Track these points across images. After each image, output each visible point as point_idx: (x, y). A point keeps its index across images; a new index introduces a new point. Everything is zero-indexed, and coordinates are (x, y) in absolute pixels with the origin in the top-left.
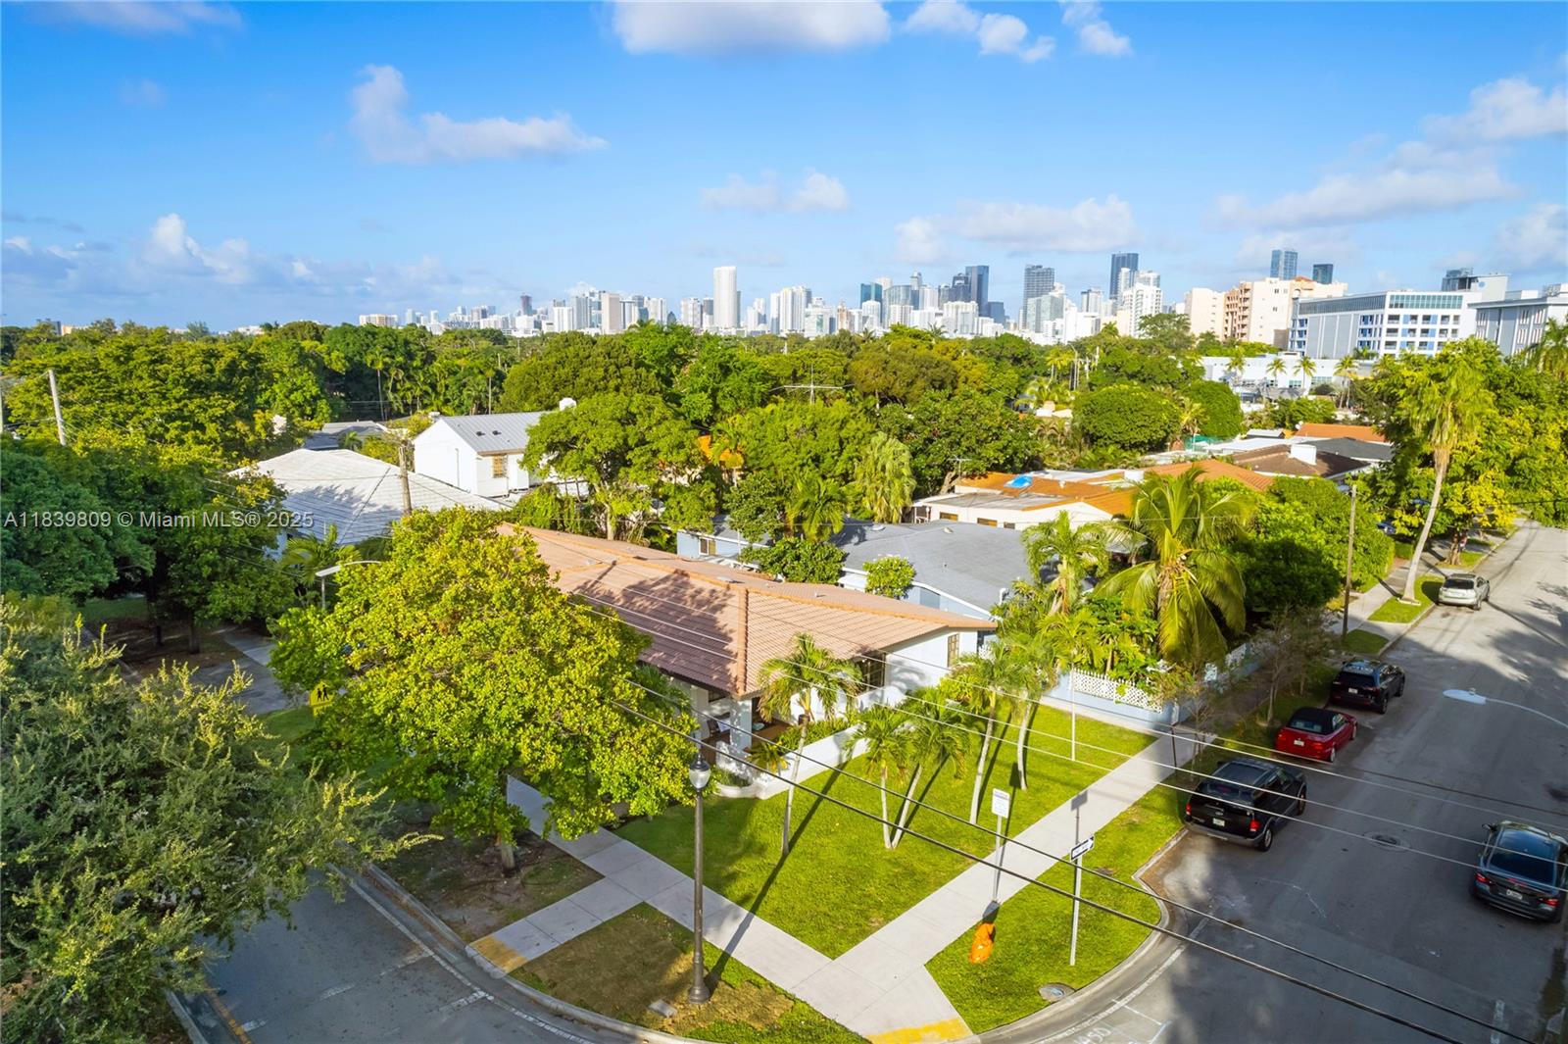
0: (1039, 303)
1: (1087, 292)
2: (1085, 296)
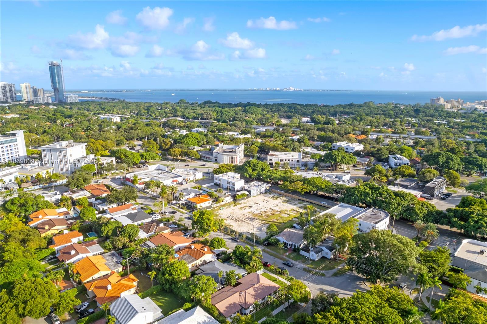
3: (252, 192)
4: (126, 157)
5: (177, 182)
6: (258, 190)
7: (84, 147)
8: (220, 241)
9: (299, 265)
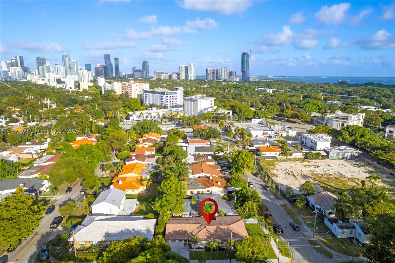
0: (43, 68)
1: (57, 65)
2: (56, 66)
3: (331, 154)
4: (240, 111)
5: (268, 135)
6: (341, 154)
7: (213, 101)
8: (238, 180)
9: (309, 232)
